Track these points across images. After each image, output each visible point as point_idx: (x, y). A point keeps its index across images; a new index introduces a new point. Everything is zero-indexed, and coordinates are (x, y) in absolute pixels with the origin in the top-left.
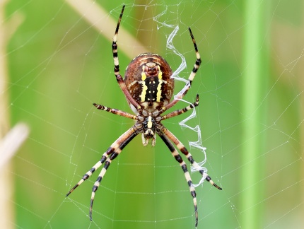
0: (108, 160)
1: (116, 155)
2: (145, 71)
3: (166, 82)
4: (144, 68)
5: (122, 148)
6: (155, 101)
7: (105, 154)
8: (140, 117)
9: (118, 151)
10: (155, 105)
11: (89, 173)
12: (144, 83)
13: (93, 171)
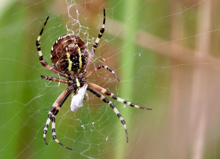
0: (53, 116)
1: (58, 111)
2: (68, 51)
3: (83, 54)
4: (67, 49)
5: (60, 106)
6: (79, 68)
7: (50, 113)
8: (70, 81)
9: (58, 108)
10: (79, 70)
11: (46, 129)
12: (69, 60)
13: (48, 127)
